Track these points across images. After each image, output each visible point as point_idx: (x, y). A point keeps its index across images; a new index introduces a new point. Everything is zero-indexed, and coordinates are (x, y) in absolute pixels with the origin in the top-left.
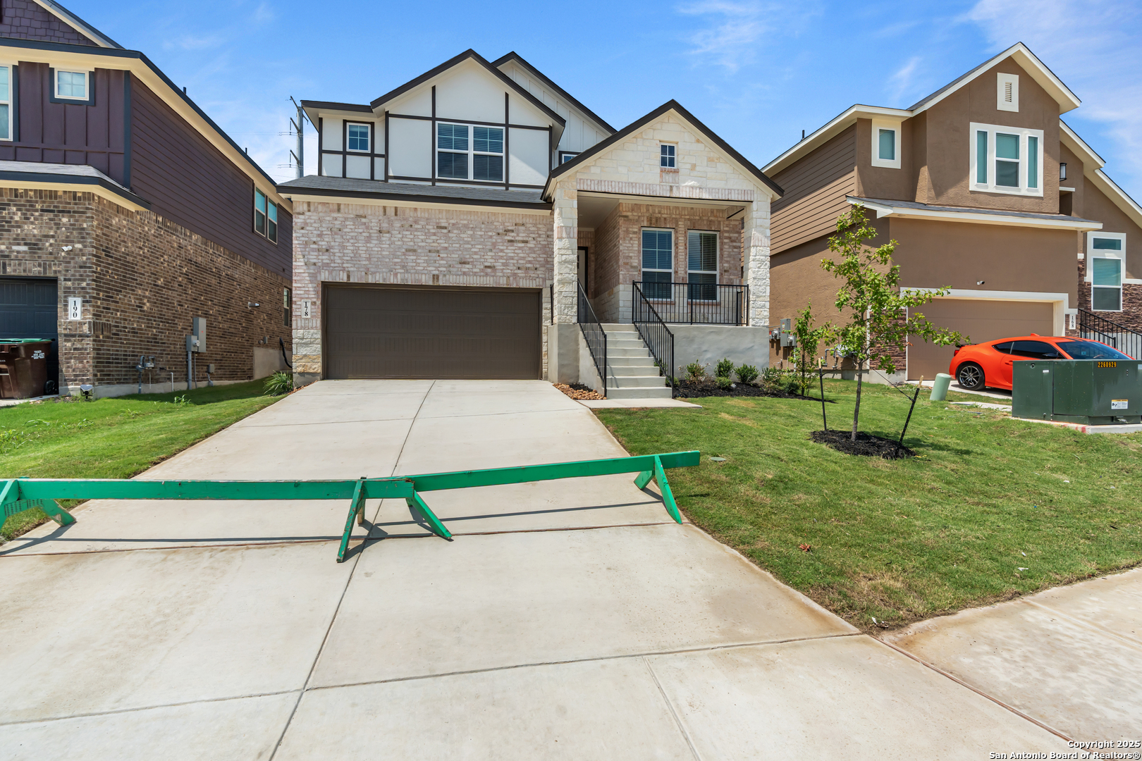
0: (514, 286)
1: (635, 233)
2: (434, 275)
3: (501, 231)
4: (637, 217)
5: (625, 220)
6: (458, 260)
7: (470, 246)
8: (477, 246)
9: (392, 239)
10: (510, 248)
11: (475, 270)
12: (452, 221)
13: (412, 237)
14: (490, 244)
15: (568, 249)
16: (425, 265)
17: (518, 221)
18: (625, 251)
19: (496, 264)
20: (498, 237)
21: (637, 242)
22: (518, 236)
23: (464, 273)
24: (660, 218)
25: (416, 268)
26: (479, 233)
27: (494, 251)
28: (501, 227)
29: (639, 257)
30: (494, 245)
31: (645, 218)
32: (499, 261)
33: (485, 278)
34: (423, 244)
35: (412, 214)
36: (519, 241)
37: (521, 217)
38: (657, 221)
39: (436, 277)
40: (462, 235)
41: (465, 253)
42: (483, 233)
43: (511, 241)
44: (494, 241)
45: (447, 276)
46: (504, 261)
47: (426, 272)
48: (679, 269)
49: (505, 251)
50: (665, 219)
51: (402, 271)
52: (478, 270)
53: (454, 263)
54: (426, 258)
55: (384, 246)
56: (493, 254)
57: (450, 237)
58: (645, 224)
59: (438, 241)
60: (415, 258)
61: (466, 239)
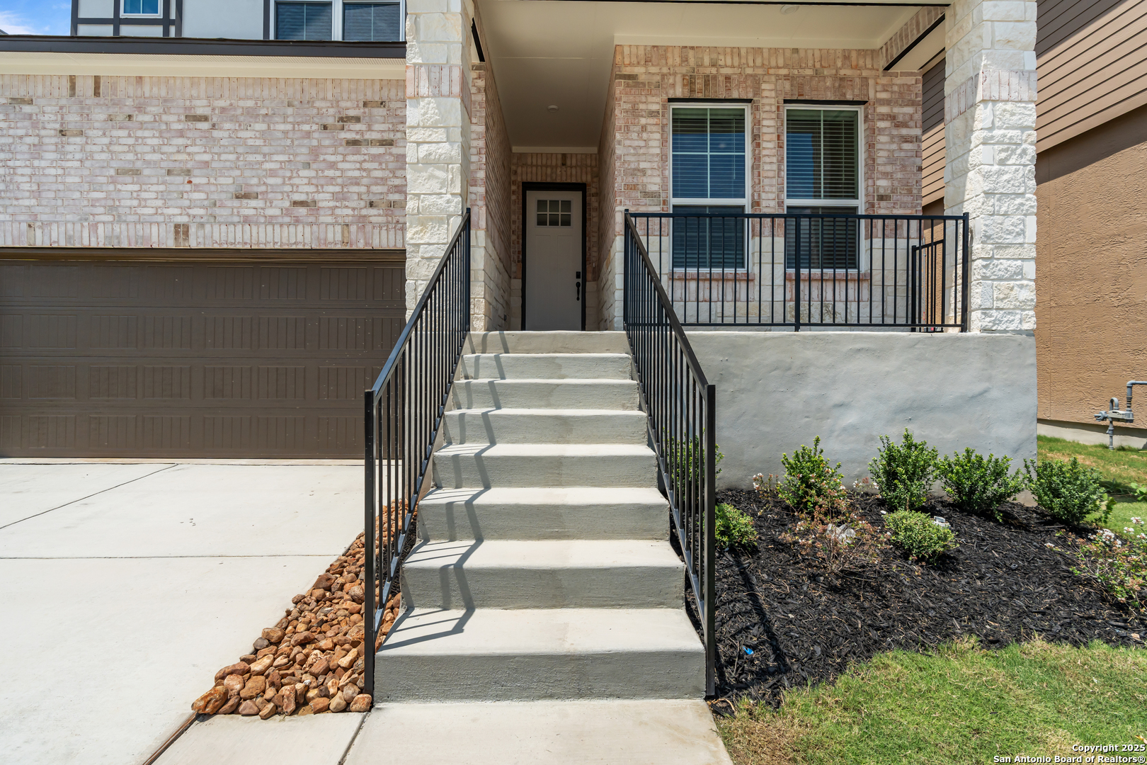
0: (361, 246)
1: (652, 114)
2: (177, 226)
3: (330, 121)
4: (659, 78)
5: (628, 85)
6: (232, 189)
7: (259, 158)
8: (275, 158)
9: (88, 148)
10: (350, 158)
11: (270, 212)
12: (222, 103)
13: (131, 141)
14: (304, 150)
15: (434, 126)
16: (160, 203)
17: (369, 97)
18: (628, 158)
19: (317, 197)
20: (325, 134)
21: (658, 136)
22: (370, 129)
23: (247, 221)
24: (715, 77)
25: (139, 211)
26: (282, 127)
27: (314, 166)
28: (331, 111)
29: (664, 169)
30: (315, 152)
31: (679, 78)
32: (326, 188)
33: (292, 229)
34: (156, 157)
35: (131, 91)
36: (371, 143)
37: (377, 87)
38: (707, 84)
39: (181, 230)
40: (242, 134)
41: (248, 173)
42: (289, 127)
43: (355, 143)
44: (315, 143)
45: (208, 227)
46: (338, 189)
47: (160, 219)
48: (764, 196)
49: (340, 166)
50: (728, 78)
51: (110, 218)
52: (277, 212)
53: (223, 196)
54: (162, 188)
55: (69, 164)
56: (313, 173)
57: (214, 139)
58: (679, 92)
59: (189, 149)
60: (136, 187)
61: (250, 142)
